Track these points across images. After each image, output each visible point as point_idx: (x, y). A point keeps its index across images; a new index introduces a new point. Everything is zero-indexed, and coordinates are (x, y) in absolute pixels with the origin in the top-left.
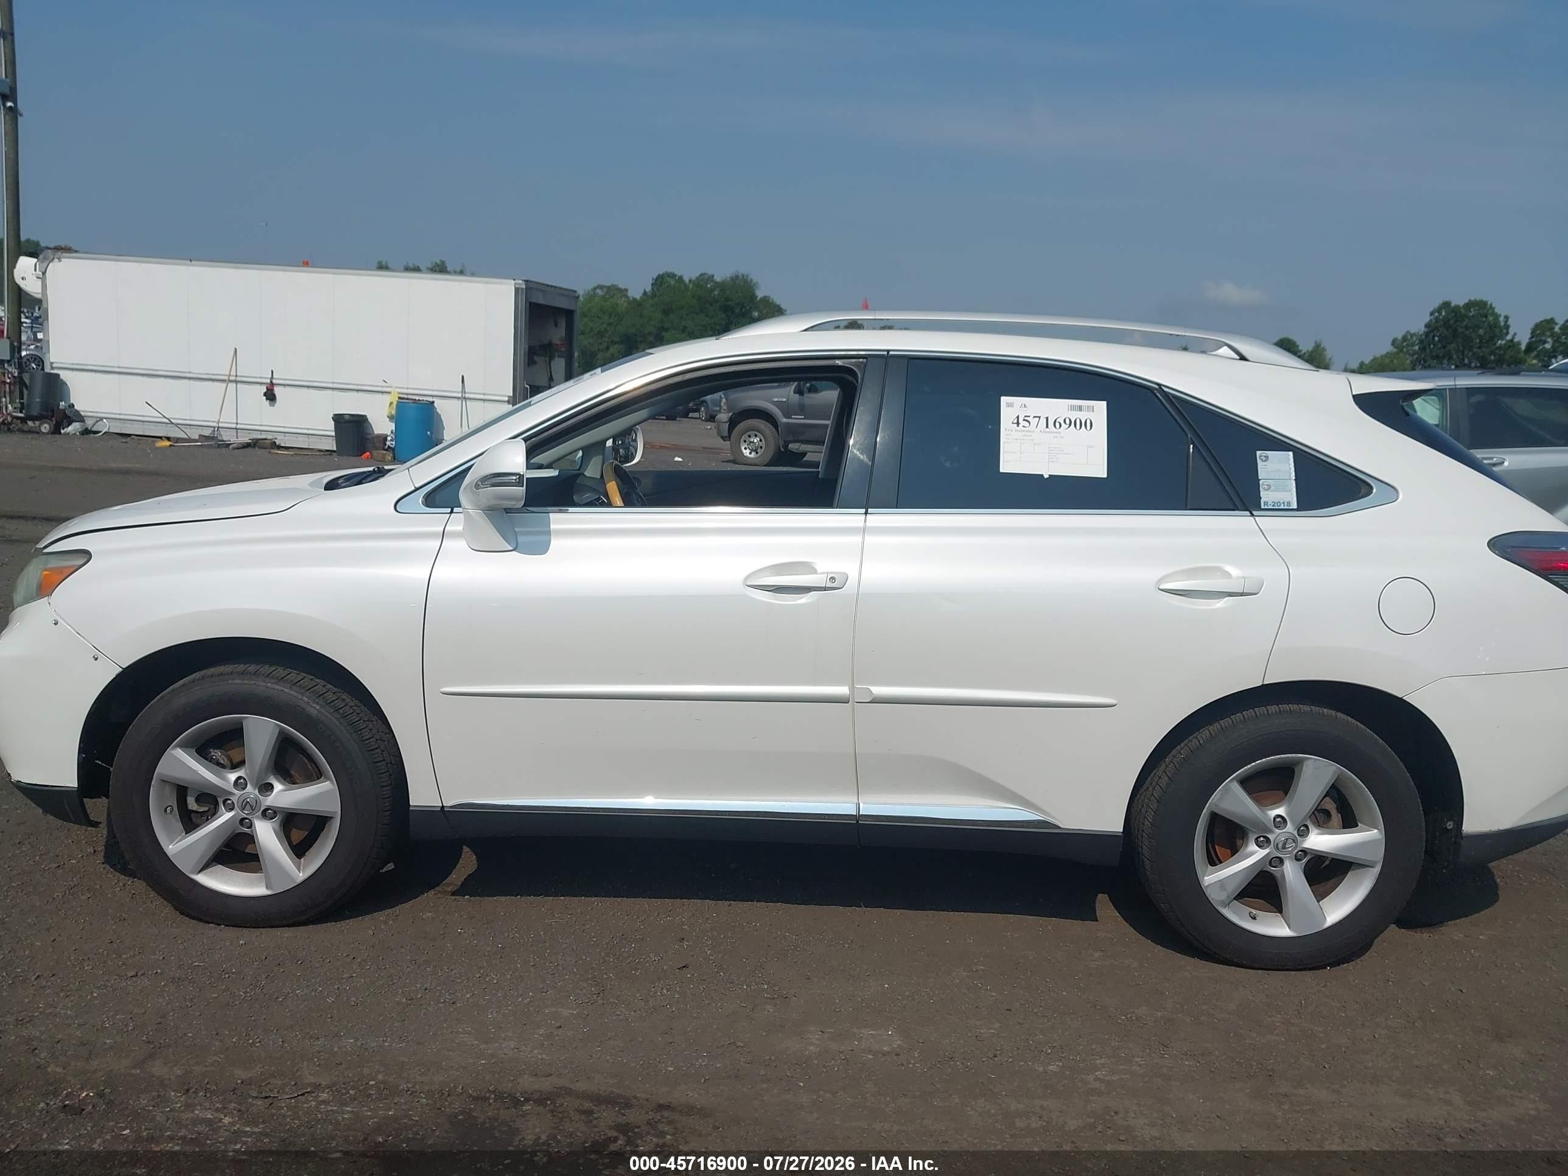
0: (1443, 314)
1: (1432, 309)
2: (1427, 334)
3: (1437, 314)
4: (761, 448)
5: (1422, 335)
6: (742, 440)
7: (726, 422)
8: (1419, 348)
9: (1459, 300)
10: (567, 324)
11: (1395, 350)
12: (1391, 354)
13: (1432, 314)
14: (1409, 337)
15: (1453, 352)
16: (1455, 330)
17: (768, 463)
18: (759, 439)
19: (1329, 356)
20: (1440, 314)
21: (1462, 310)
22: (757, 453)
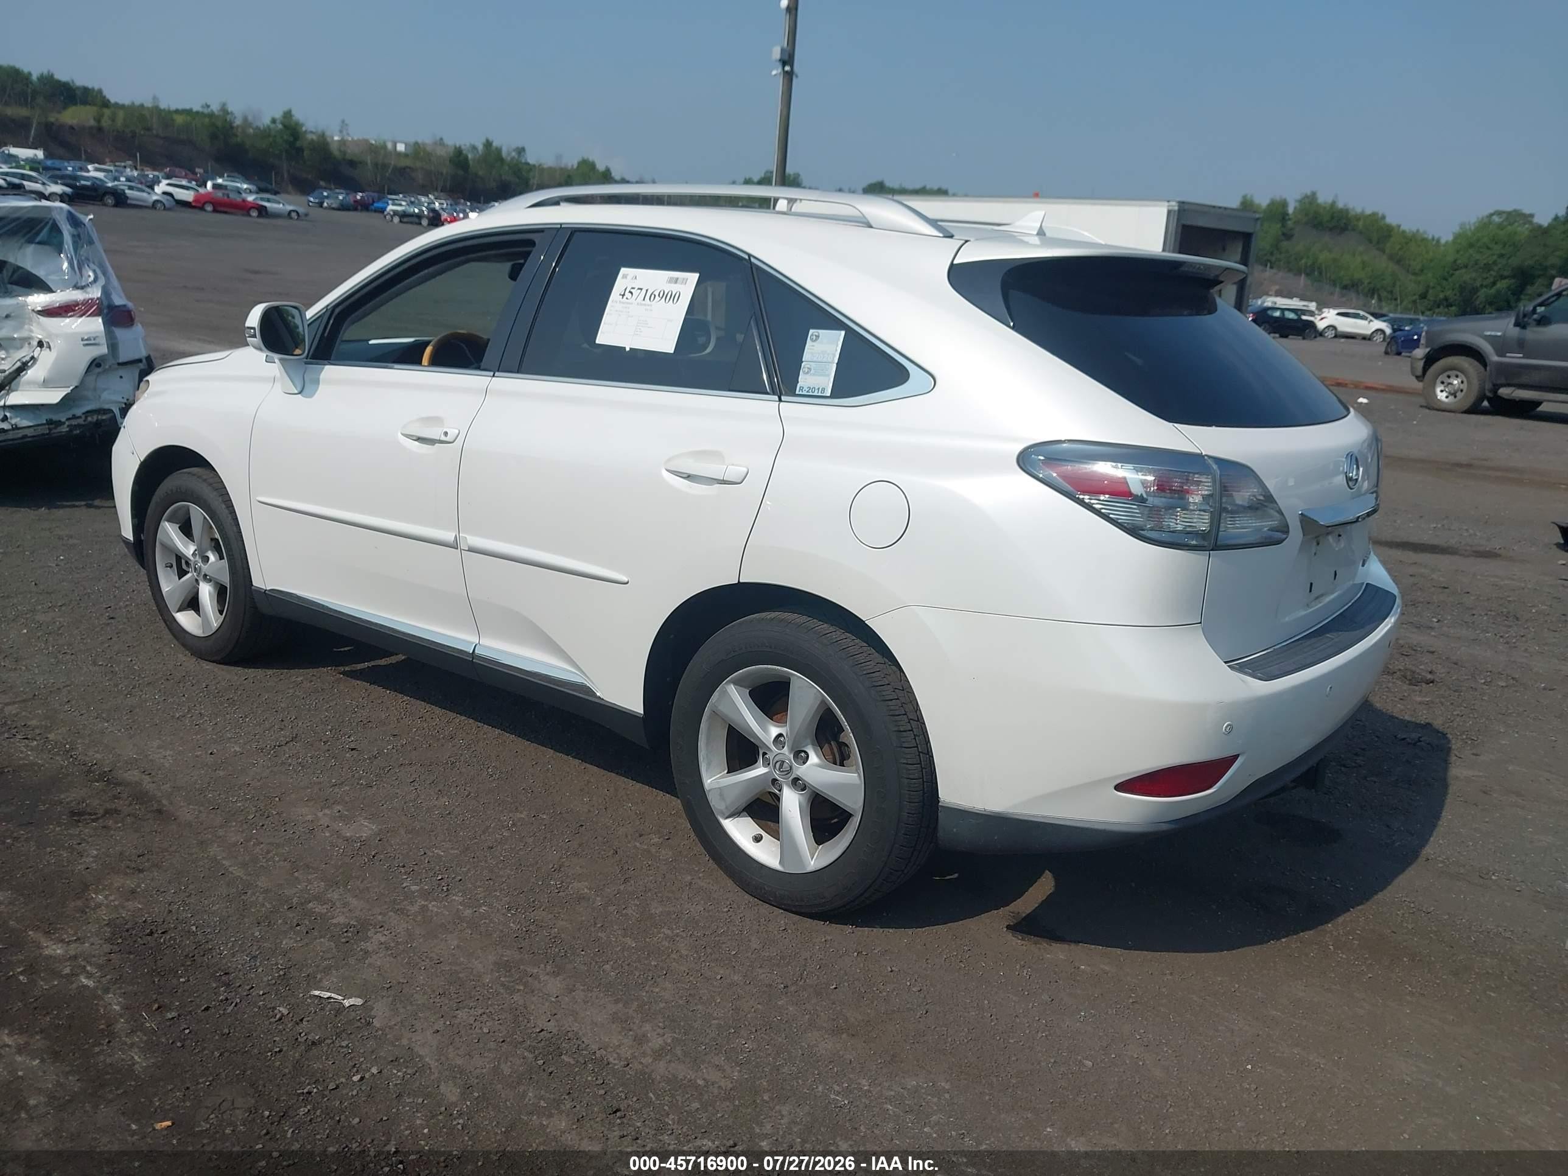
4: (1462, 391)
6: (1438, 381)
7: (1422, 359)
10: (1243, 249)
17: (1468, 409)
18: (1460, 381)
22: (1455, 397)
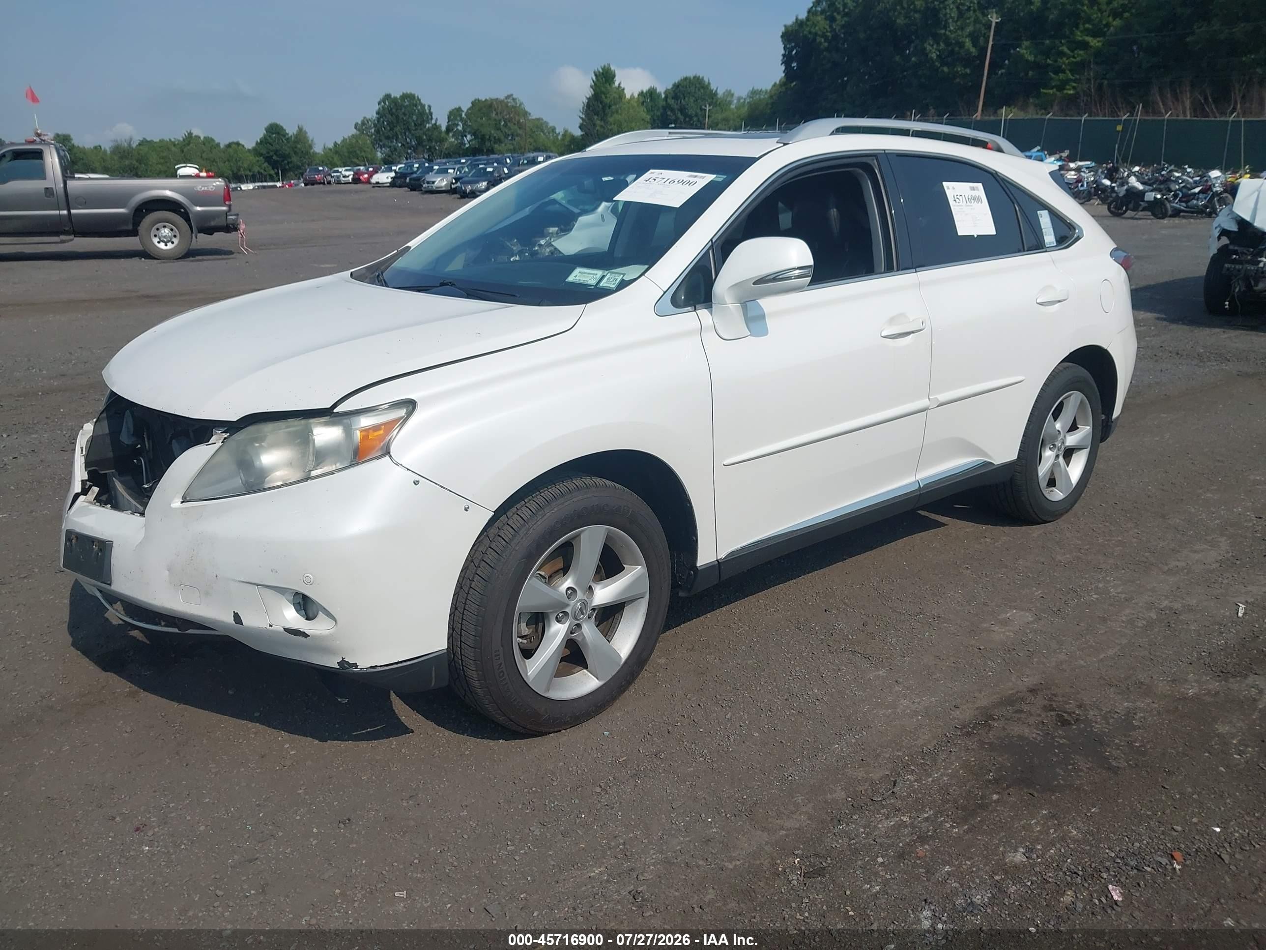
0: (387, 103)
1: (379, 100)
2: (378, 120)
3: (383, 104)
5: (374, 120)
8: (375, 130)
9: (396, 94)
11: (358, 133)
12: (356, 135)
13: (379, 103)
14: (366, 122)
15: (399, 133)
16: (397, 117)
19: (311, 138)
20: (385, 103)
21: (399, 101)
